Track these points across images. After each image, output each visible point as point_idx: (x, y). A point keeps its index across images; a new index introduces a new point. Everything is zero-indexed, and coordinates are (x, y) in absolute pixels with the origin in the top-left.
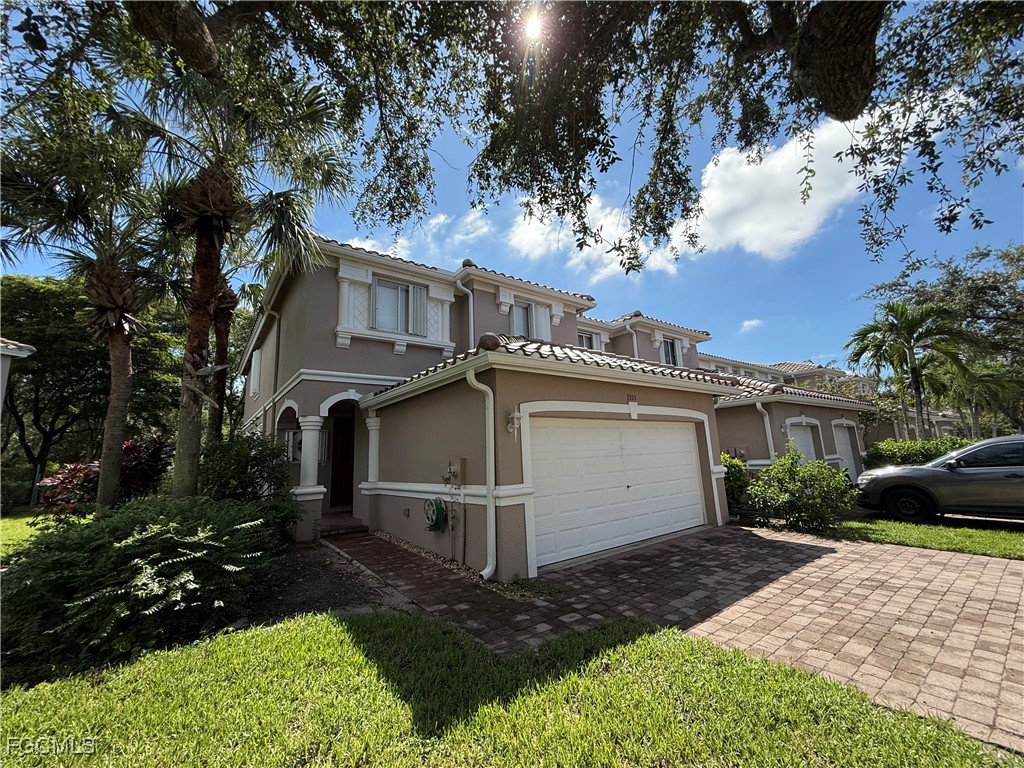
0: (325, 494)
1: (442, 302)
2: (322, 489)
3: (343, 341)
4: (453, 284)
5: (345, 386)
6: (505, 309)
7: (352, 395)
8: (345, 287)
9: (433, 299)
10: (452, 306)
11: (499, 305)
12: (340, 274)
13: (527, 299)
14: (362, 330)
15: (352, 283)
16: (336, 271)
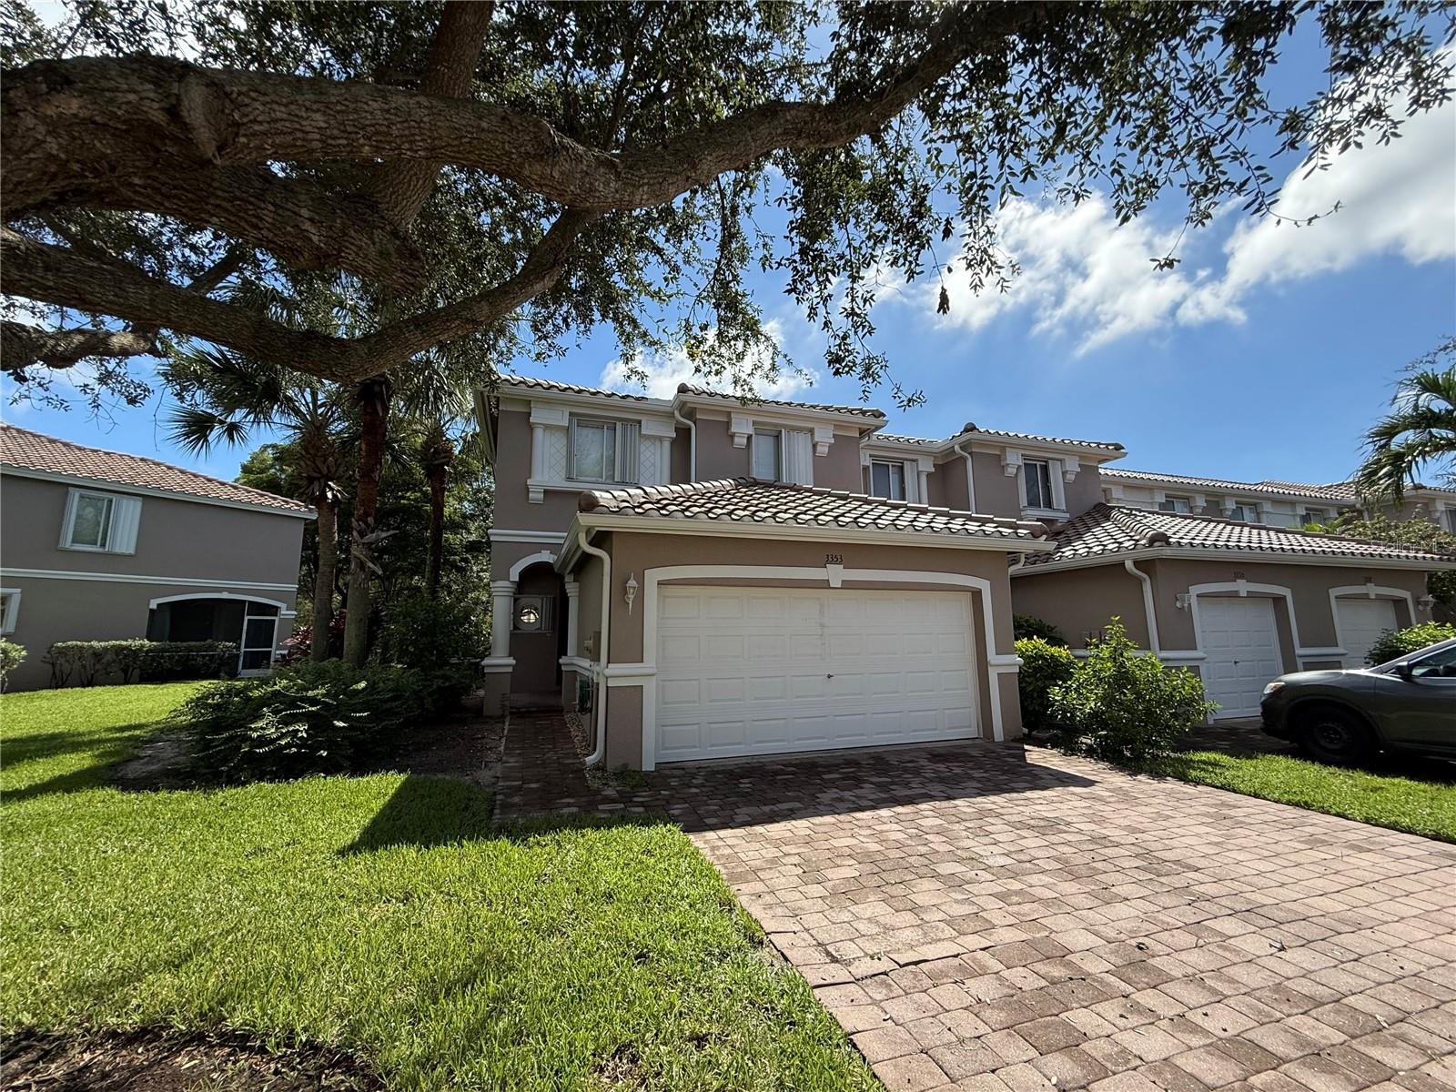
0: (514, 666)
1: (661, 439)
2: (512, 661)
3: (536, 496)
4: (672, 415)
5: (539, 547)
6: (741, 441)
7: (546, 556)
8: (539, 434)
9: (648, 437)
10: (673, 442)
11: (732, 436)
12: (532, 420)
13: (776, 425)
14: (558, 481)
15: (547, 427)
16: (529, 414)
